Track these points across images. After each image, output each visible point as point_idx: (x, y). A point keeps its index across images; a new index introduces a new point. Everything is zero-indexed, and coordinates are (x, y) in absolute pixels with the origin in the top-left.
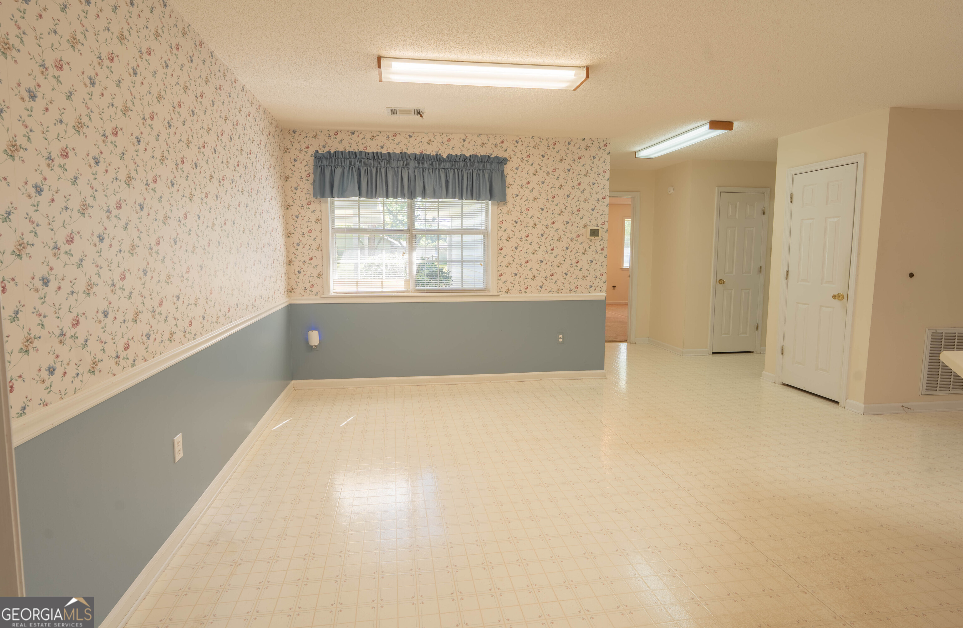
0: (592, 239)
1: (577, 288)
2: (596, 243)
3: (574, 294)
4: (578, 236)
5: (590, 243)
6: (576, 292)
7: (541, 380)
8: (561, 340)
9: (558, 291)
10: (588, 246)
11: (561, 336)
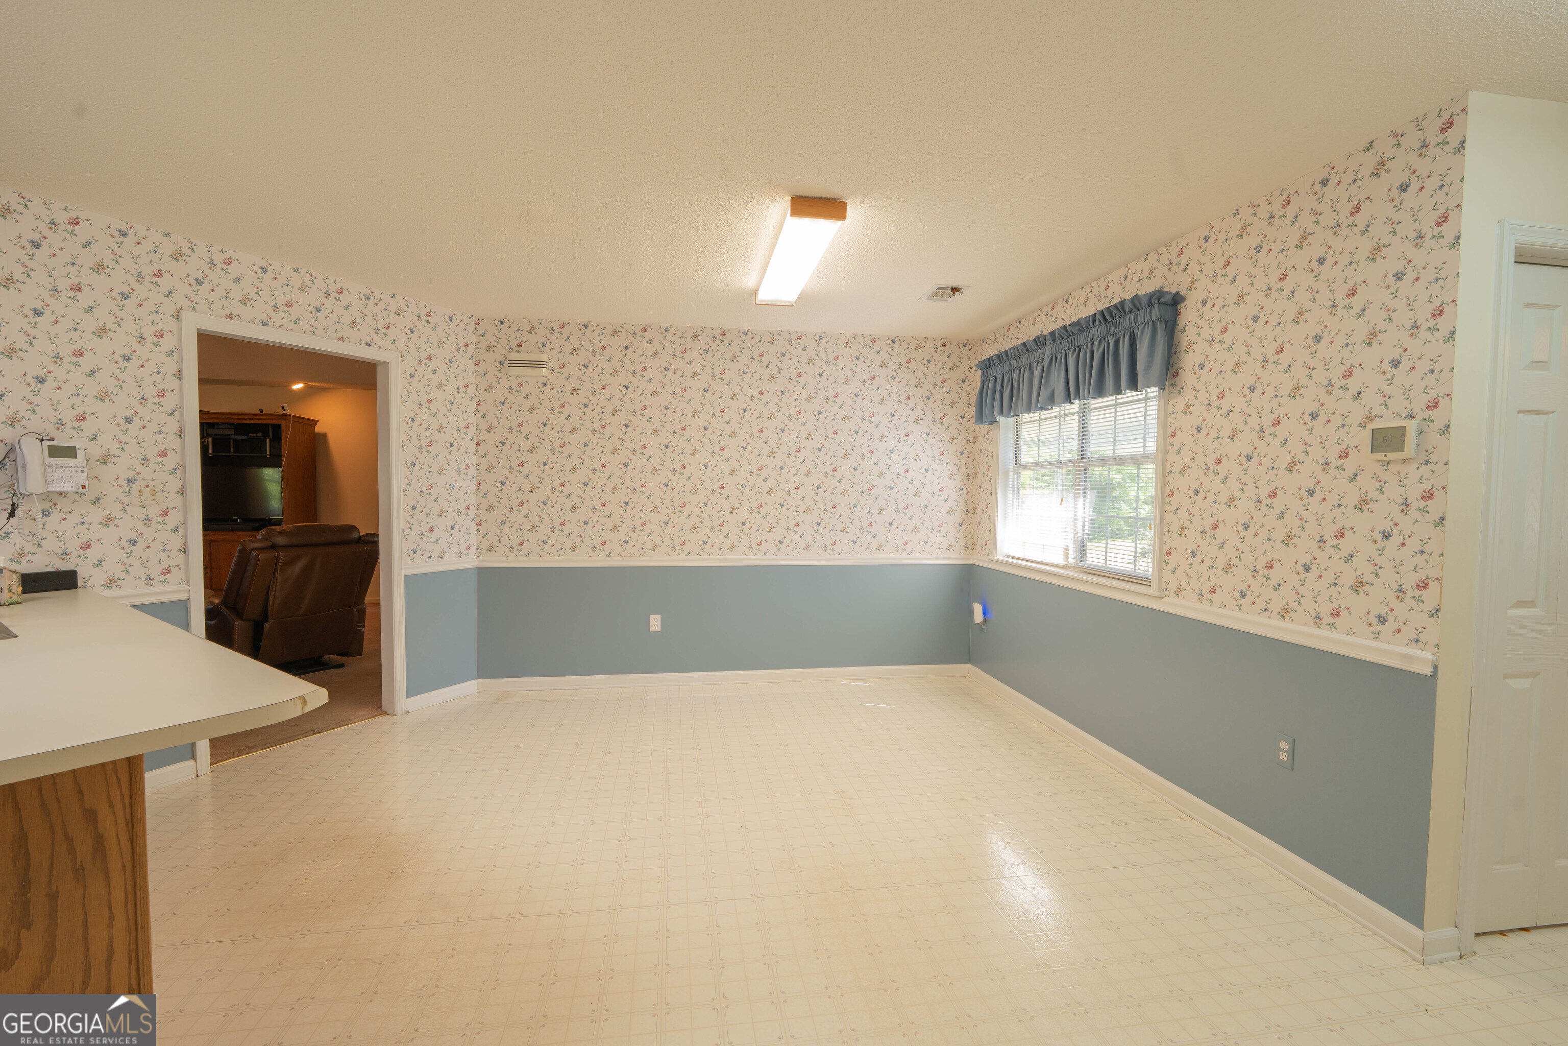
0: (1389, 463)
1: (1336, 614)
2: (1403, 475)
3: (1325, 632)
4: (1345, 455)
5: (1384, 476)
6: (1333, 627)
7: (1229, 838)
8: (1283, 756)
9: (1284, 613)
10: (1377, 485)
11: (1284, 745)
